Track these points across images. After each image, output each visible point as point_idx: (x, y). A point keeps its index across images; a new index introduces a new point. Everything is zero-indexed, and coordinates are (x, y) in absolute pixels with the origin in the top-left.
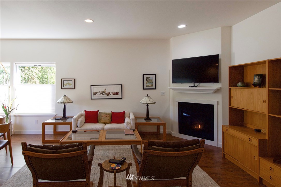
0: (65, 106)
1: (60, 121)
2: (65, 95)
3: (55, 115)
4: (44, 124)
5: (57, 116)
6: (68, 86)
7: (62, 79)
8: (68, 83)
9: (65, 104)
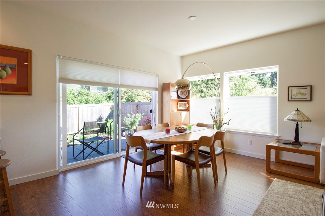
0: (297, 125)
1: (291, 147)
2: (298, 109)
3: (278, 137)
4: (269, 148)
5: (280, 138)
6: (299, 97)
7: (289, 87)
8: (300, 93)
9: (297, 122)
